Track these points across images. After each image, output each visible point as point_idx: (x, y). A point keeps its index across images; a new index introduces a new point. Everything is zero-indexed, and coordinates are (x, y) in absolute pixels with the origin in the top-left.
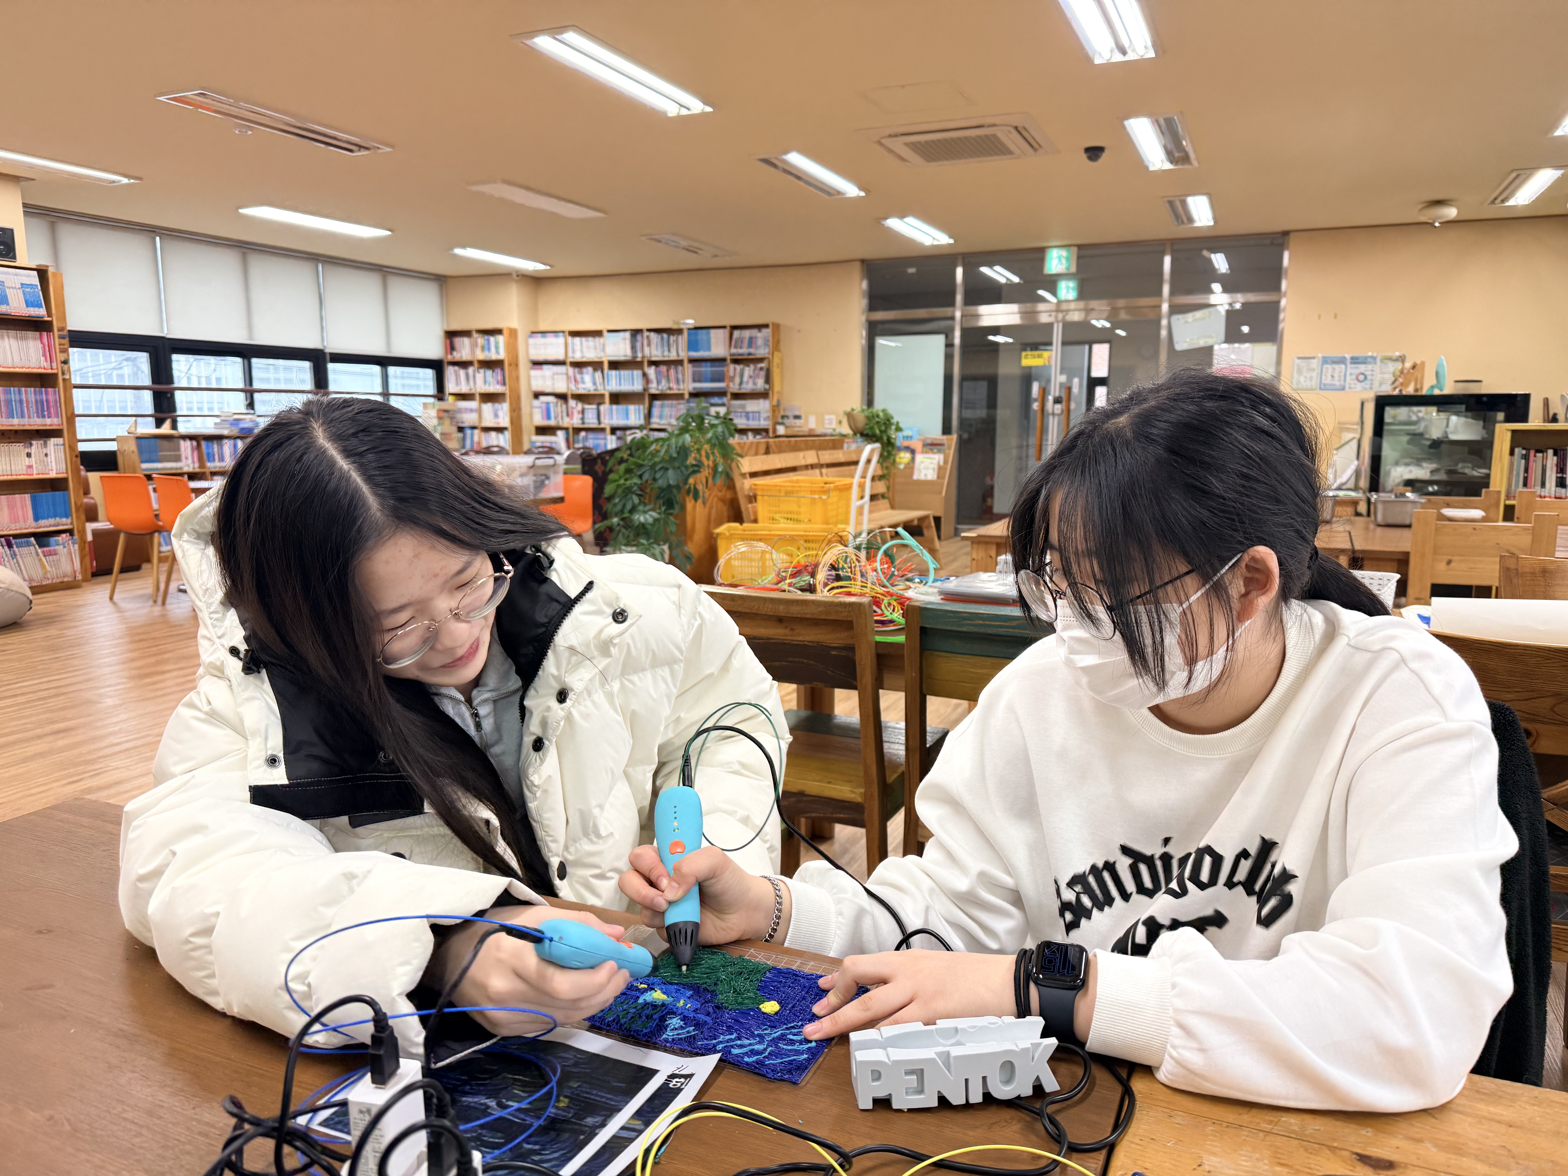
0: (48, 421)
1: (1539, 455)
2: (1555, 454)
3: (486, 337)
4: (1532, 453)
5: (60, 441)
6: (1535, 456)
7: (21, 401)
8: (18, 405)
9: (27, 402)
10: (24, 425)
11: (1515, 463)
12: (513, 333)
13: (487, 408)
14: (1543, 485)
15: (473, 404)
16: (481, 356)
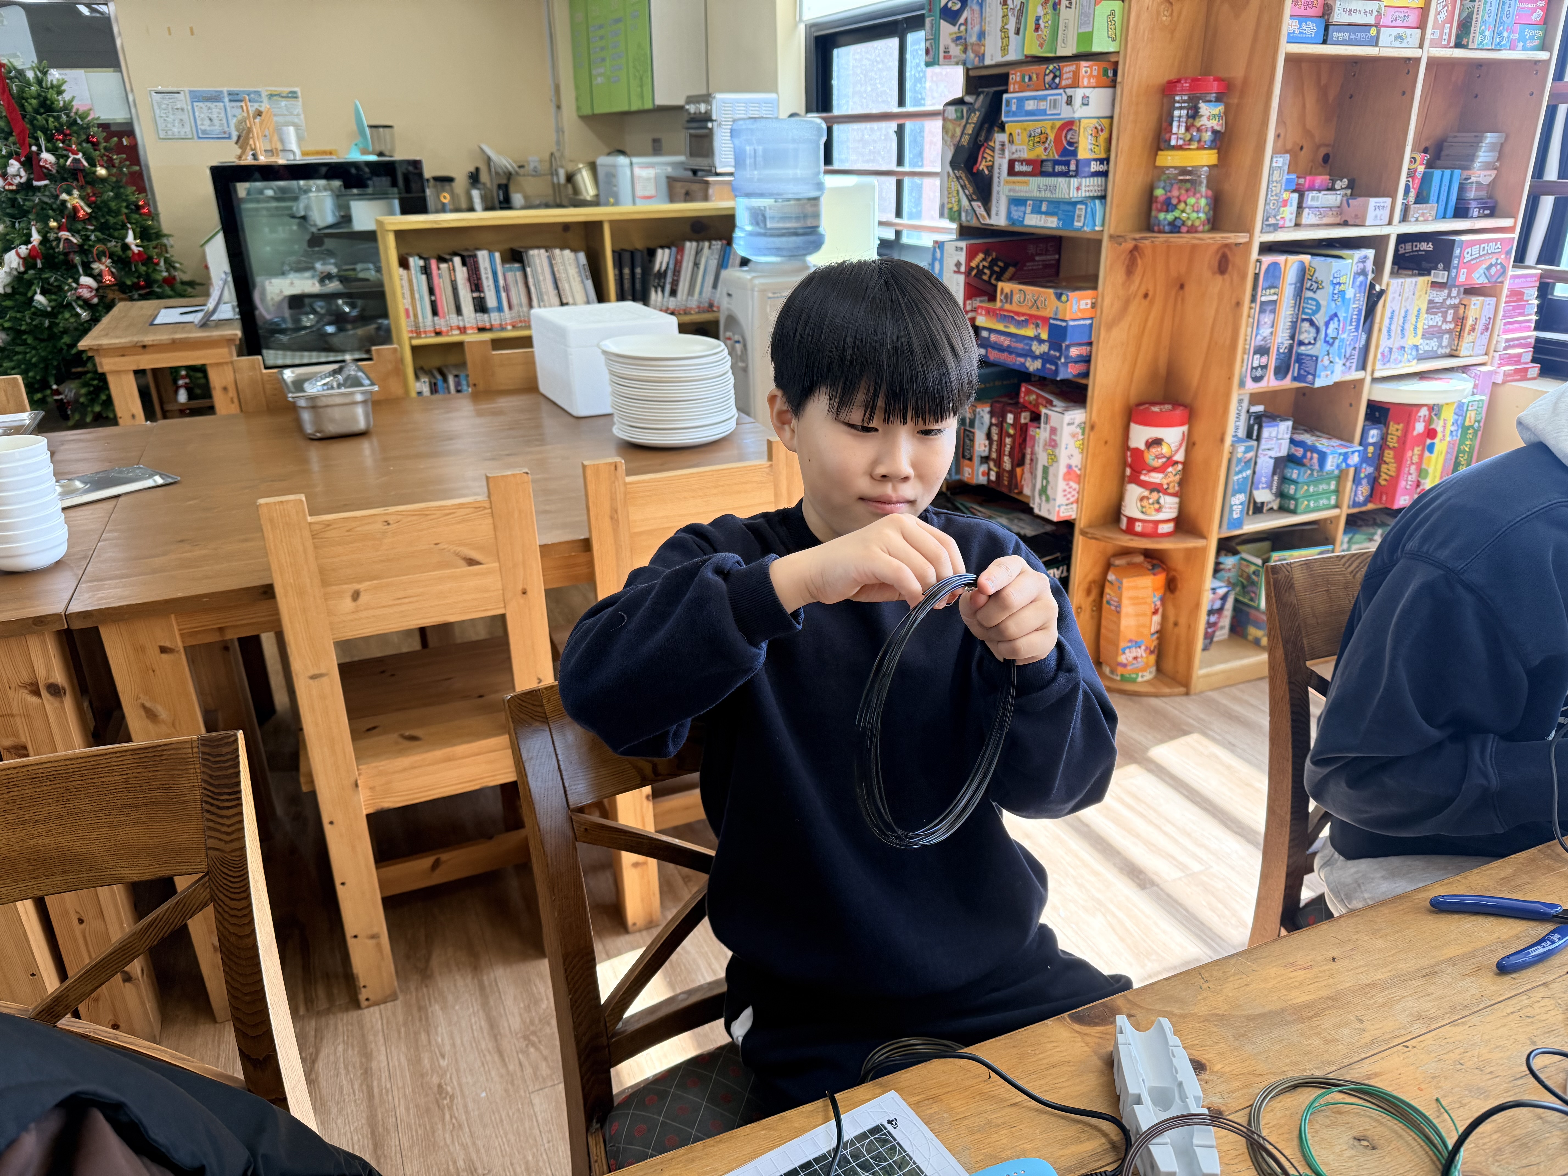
1: (444, 266)
2: (464, 264)
4: (433, 263)
6: (439, 268)
11: (414, 280)
14: (459, 311)
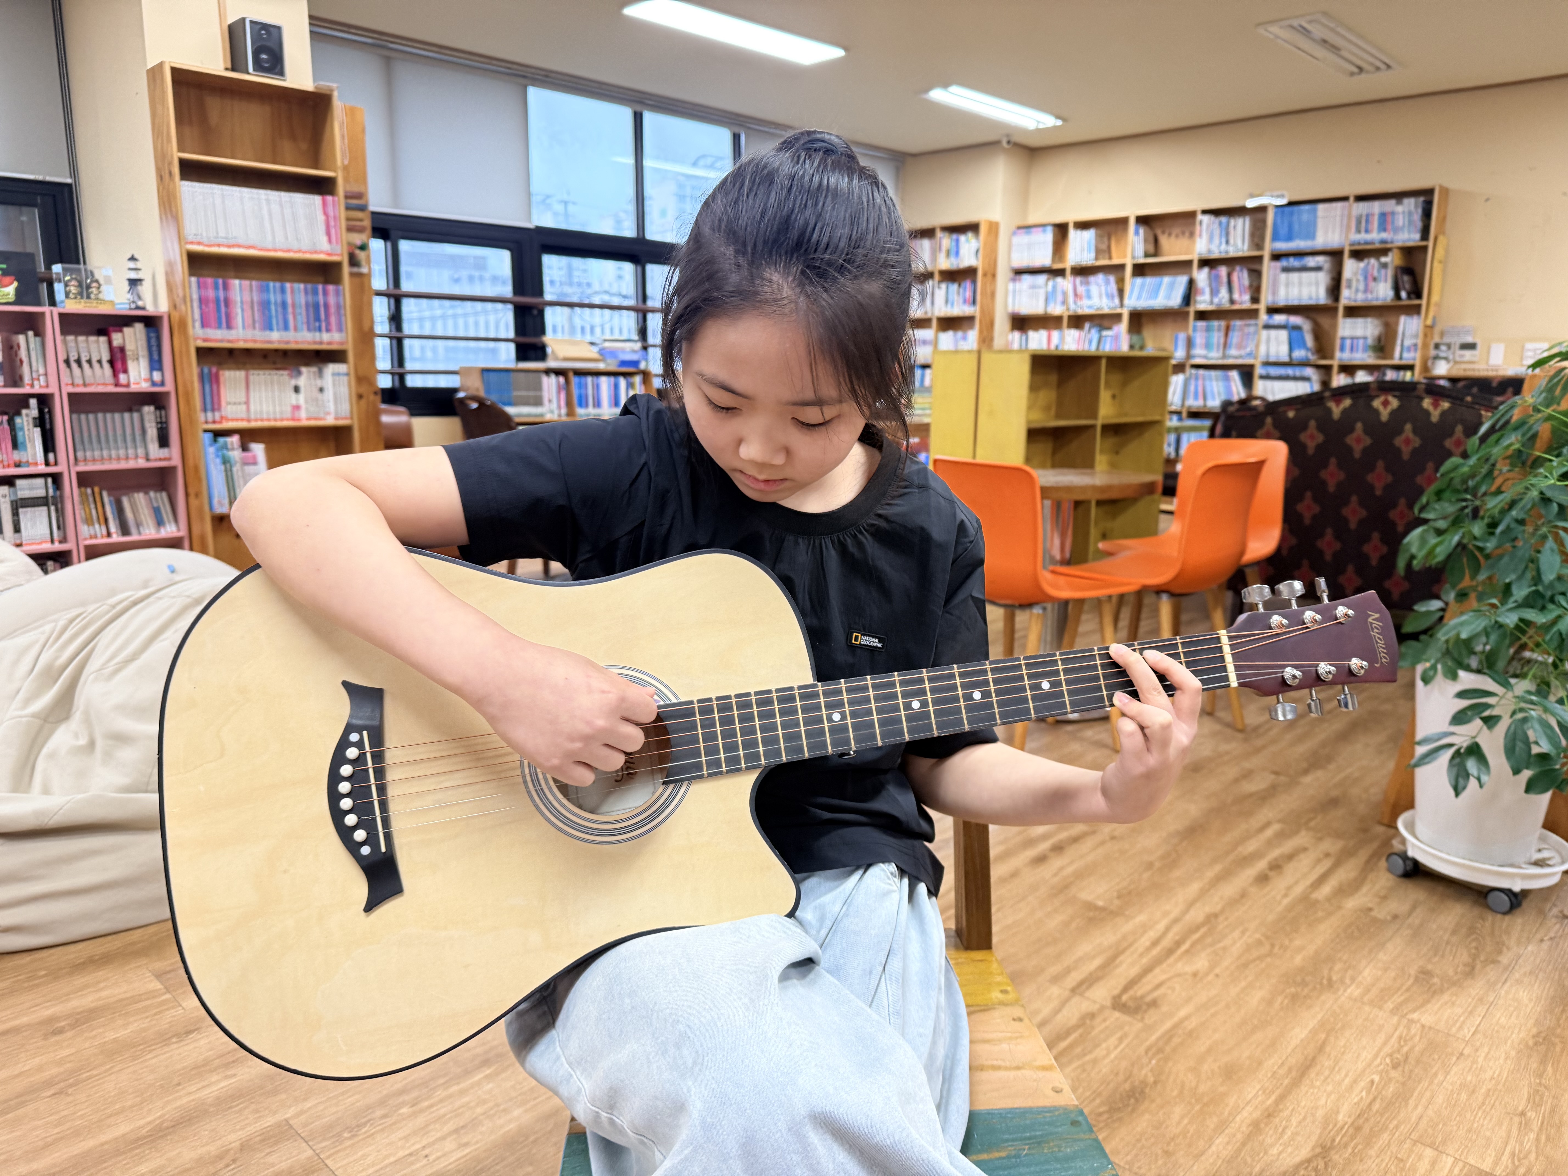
0: (326, 337)
3: (954, 236)
5: (341, 368)
7: (284, 304)
8: (280, 309)
9: (294, 305)
10: (287, 342)
12: (994, 227)
15: (930, 334)
16: (944, 263)
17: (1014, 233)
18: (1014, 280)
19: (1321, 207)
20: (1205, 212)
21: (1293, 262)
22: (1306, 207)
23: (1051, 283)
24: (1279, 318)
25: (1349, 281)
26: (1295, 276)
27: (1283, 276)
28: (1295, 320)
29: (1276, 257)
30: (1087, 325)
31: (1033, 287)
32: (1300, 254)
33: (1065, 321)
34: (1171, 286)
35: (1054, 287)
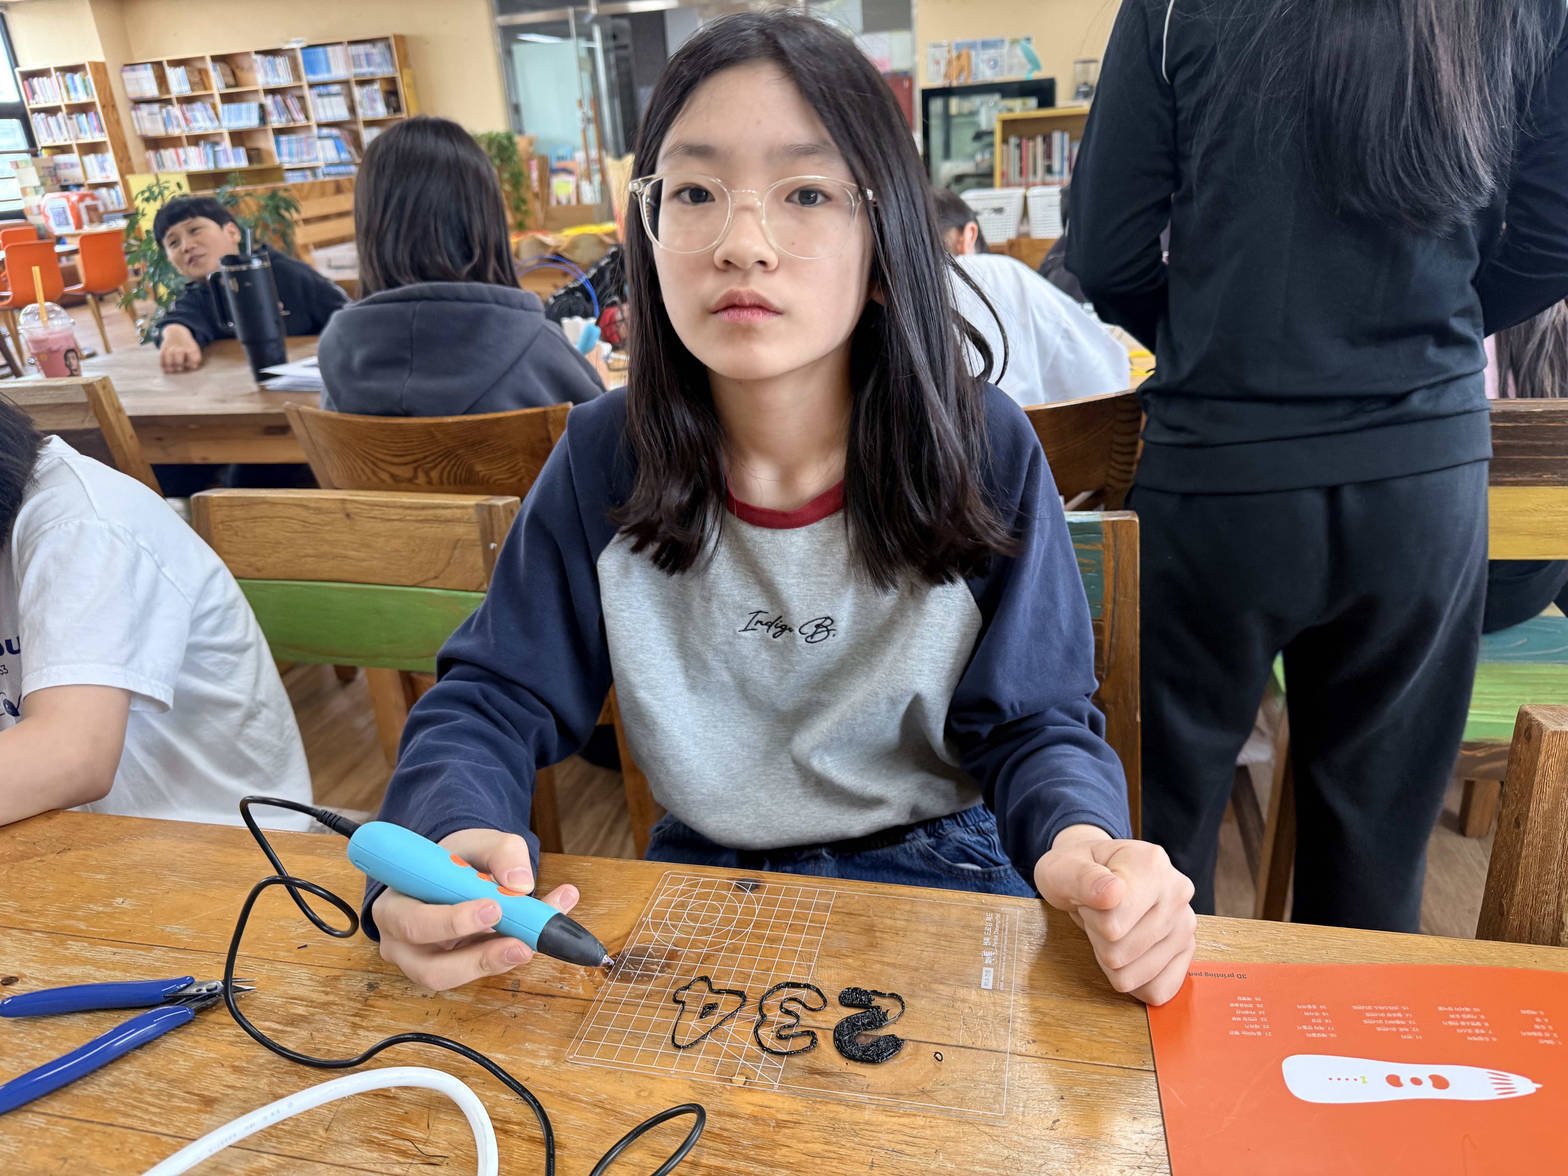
1: (1031, 144)
2: (1043, 141)
3: (69, 76)
6: (1027, 144)
11: (1011, 153)
12: (99, 67)
13: (91, 160)
15: (74, 157)
16: (68, 99)
17: (122, 71)
18: (134, 109)
19: (330, 49)
20: (257, 53)
21: (322, 90)
22: (320, 50)
23: (164, 111)
24: (325, 131)
25: (361, 103)
26: (326, 100)
27: (319, 101)
28: (335, 132)
29: (312, 86)
30: (202, 143)
31: (151, 114)
32: (325, 84)
33: (185, 141)
34: (249, 110)
35: (168, 113)
